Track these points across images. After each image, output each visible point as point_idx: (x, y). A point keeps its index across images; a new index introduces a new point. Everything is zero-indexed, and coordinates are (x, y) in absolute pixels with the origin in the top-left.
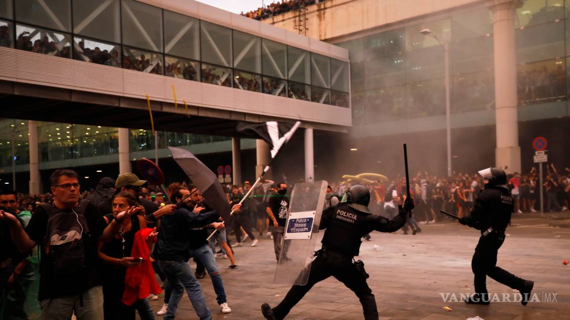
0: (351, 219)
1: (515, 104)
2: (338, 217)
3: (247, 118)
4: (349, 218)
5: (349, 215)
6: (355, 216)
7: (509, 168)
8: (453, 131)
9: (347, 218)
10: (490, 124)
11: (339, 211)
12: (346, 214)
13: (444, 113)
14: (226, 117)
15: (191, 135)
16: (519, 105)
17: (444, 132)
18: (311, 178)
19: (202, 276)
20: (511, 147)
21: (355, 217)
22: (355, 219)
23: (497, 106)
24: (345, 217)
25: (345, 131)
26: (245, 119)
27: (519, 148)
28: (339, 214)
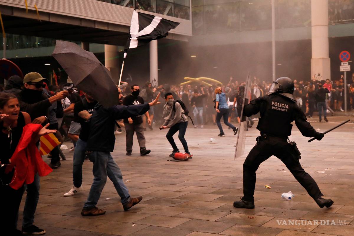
0: (284, 108)
1: (327, 24)
2: (273, 108)
3: (96, 26)
4: (283, 108)
5: (282, 105)
6: (287, 105)
7: (321, 75)
8: (277, 43)
9: (281, 108)
10: (307, 38)
11: (273, 103)
12: (279, 105)
13: (270, 28)
14: (77, 23)
15: (40, 38)
16: (330, 24)
17: (270, 44)
18: (155, 80)
19: (57, 166)
20: (323, 58)
21: (287, 107)
22: (288, 108)
23: (313, 24)
24: (279, 107)
25: (186, 40)
26: (95, 27)
27: (330, 59)
28: (274, 105)
